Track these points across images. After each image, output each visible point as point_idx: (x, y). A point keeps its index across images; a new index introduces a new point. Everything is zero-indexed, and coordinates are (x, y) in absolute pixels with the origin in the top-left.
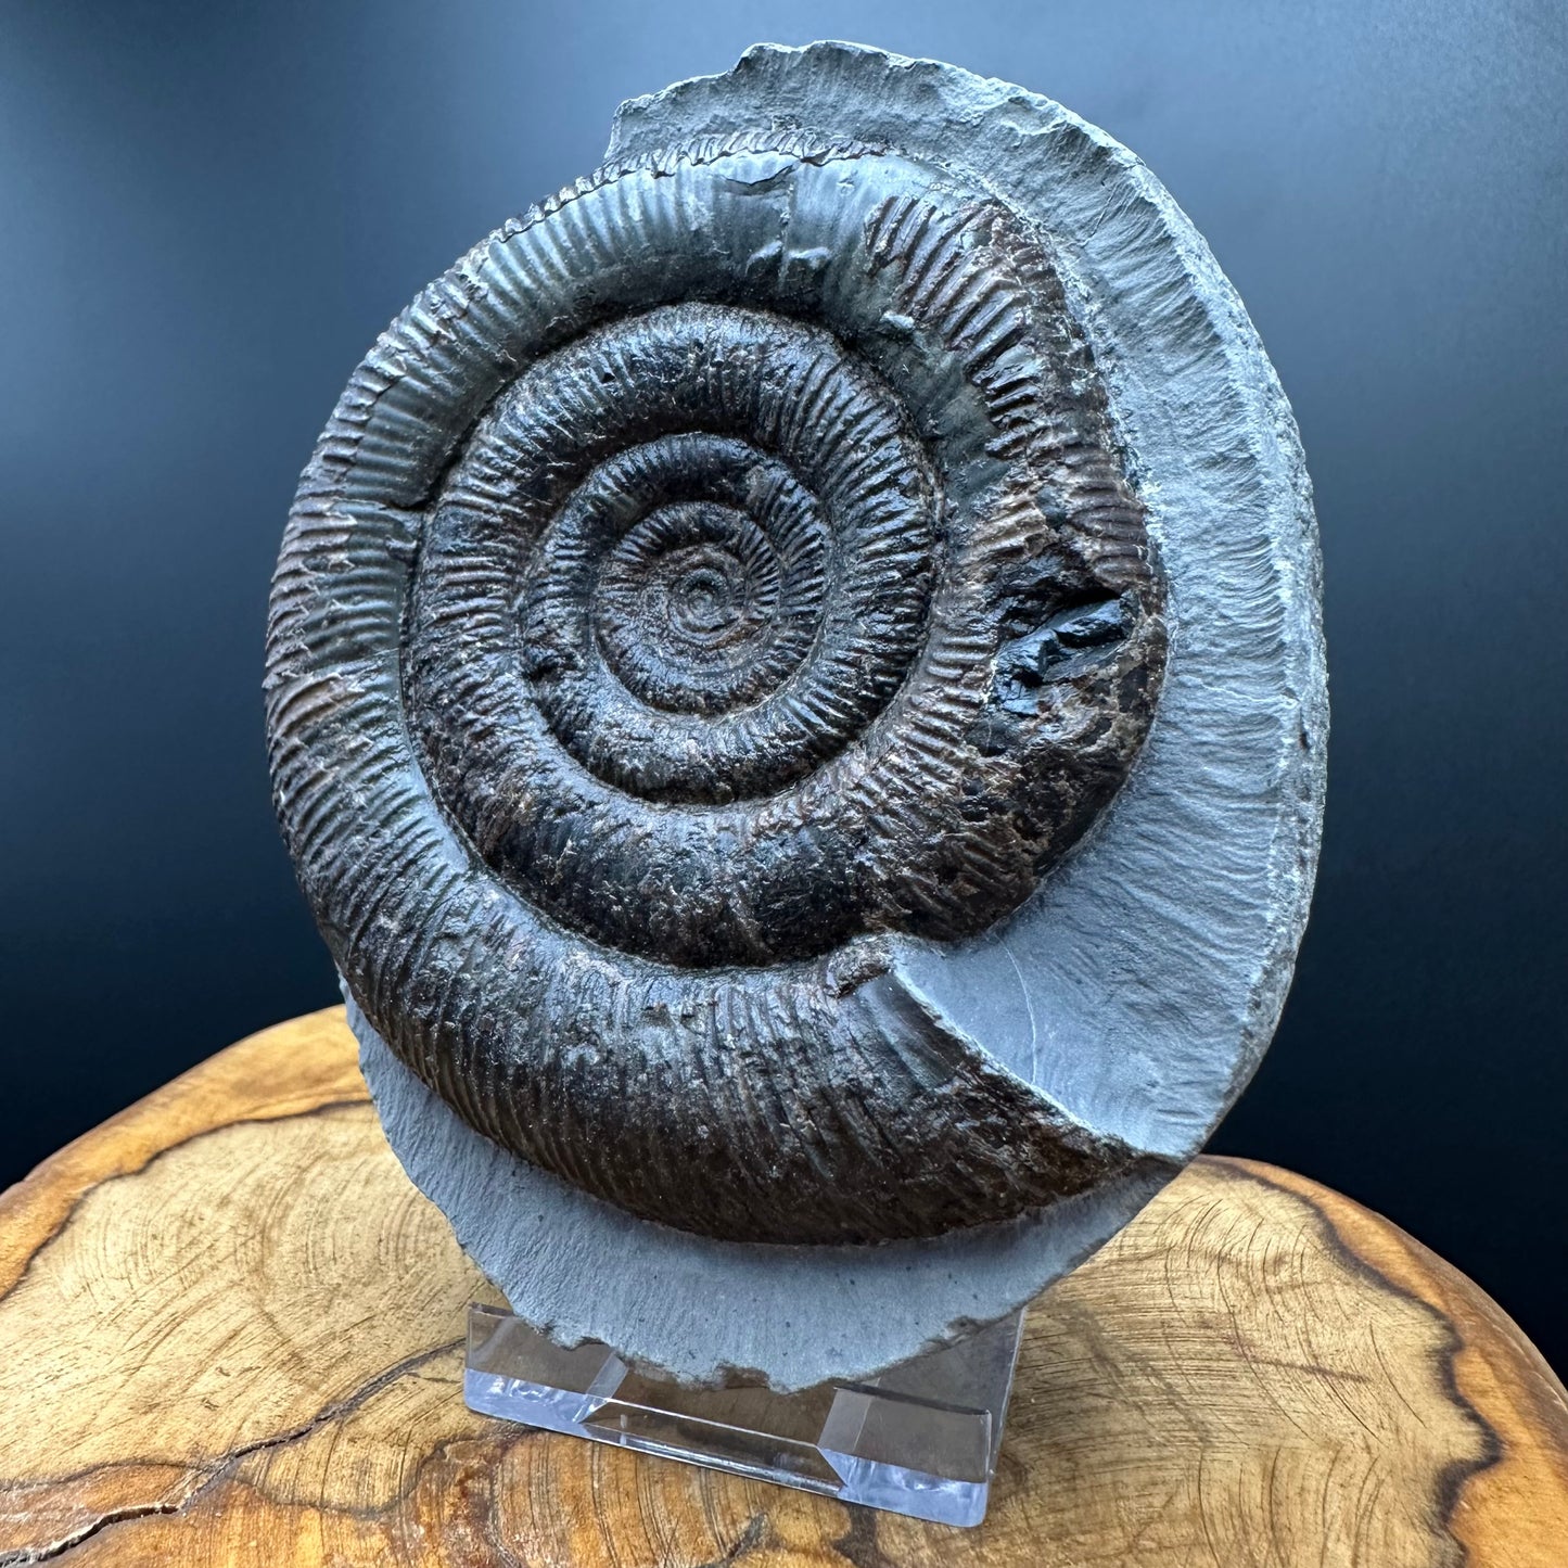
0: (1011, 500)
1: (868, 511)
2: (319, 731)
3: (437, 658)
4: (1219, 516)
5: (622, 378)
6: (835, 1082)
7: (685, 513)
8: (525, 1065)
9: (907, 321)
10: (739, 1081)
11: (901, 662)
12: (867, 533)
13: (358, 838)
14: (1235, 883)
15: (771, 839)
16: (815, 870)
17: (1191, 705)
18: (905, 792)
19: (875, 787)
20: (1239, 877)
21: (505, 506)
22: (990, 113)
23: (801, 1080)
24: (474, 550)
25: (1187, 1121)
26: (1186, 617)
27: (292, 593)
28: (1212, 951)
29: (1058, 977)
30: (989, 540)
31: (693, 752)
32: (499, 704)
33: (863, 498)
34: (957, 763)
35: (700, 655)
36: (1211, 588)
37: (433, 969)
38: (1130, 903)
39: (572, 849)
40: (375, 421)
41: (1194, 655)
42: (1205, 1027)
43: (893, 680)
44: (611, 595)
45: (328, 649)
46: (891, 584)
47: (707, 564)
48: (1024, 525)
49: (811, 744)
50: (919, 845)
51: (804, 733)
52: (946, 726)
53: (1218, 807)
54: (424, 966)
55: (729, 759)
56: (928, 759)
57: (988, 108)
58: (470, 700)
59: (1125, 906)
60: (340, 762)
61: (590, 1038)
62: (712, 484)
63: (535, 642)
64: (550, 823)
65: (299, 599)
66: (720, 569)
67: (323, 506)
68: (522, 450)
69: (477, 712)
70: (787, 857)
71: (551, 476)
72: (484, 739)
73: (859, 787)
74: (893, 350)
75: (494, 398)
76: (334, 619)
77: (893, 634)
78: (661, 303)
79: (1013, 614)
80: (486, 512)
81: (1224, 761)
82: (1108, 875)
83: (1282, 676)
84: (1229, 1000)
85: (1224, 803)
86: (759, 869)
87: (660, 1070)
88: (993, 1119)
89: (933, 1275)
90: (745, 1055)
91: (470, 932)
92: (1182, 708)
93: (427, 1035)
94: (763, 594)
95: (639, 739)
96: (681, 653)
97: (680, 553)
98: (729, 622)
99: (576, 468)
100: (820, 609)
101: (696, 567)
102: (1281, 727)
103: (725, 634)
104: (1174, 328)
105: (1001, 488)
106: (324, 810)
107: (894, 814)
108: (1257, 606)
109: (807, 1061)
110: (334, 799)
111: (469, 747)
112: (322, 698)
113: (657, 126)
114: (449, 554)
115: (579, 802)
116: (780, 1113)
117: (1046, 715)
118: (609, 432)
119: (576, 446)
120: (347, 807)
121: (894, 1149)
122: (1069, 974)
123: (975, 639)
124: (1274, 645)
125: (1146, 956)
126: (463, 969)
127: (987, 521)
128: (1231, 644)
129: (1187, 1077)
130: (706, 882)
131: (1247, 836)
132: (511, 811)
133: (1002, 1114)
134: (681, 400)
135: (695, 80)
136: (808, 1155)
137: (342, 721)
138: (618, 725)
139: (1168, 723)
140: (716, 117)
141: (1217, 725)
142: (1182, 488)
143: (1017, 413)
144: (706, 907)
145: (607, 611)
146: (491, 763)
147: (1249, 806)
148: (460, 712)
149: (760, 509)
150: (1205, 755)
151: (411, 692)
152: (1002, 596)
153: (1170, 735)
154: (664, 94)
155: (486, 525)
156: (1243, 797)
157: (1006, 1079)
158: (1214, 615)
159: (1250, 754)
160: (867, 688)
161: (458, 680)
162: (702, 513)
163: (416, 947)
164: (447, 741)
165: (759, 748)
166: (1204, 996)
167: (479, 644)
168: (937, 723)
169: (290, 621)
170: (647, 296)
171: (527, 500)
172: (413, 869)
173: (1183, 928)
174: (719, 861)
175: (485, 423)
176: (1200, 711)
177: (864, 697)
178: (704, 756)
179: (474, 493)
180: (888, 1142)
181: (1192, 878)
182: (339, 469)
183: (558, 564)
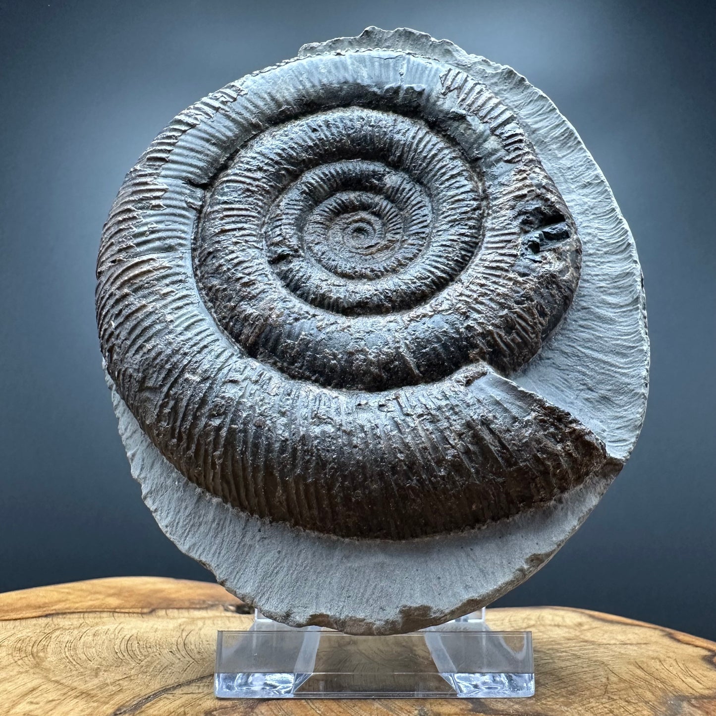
0: (518, 177)
1: (451, 185)
2: (143, 285)
3: (218, 251)
4: (592, 204)
5: (322, 131)
6: (475, 417)
7: (352, 195)
8: (287, 440)
9: (462, 112)
10: (419, 428)
11: (472, 247)
14: (625, 340)
15: (418, 321)
16: (444, 332)
17: (593, 273)
18: (486, 294)
19: (470, 293)
20: (626, 337)
21: (257, 183)
23: (454, 423)
24: (240, 201)
25: (622, 444)
26: (585, 240)
28: (620, 370)
30: (510, 193)
32: (256, 271)
33: (448, 180)
34: (510, 279)
35: (361, 257)
36: (593, 230)
37: (223, 398)
38: (580, 354)
39: (306, 336)
40: (180, 143)
41: (590, 255)
42: (622, 403)
43: (469, 254)
45: (150, 246)
46: (466, 213)
47: (362, 220)
48: (526, 186)
49: (433, 281)
50: (495, 315)
51: (429, 277)
52: (502, 265)
53: (611, 312)
54: (216, 397)
56: (495, 279)
58: (239, 268)
59: (578, 357)
60: (155, 300)
61: (328, 421)
62: (367, 181)
63: (275, 245)
64: (290, 324)
65: (129, 223)
66: (369, 223)
67: (148, 180)
68: (268, 158)
69: (244, 274)
70: (428, 328)
71: (283, 172)
72: (249, 286)
73: (461, 295)
74: (456, 124)
75: (248, 141)
76: (153, 232)
77: (468, 234)
79: (524, 222)
80: (248, 184)
81: (611, 294)
83: (631, 256)
84: (632, 387)
85: (613, 310)
86: (414, 335)
87: (372, 429)
88: (552, 430)
89: (514, 537)
90: (421, 416)
91: (245, 379)
92: (589, 274)
93: (217, 436)
94: (394, 230)
96: (351, 257)
97: (347, 215)
98: (376, 244)
99: (297, 170)
100: (427, 230)
102: (635, 275)
103: (375, 248)
105: (513, 173)
106: (146, 324)
107: (481, 303)
108: (614, 234)
109: (456, 413)
110: (153, 318)
111: (240, 290)
112: (146, 268)
114: (225, 203)
115: (306, 315)
116: (445, 440)
117: (544, 261)
118: (315, 155)
119: (297, 160)
120: (161, 322)
121: (507, 449)
123: (510, 231)
124: (625, 246)
125: (590, 377)
126: (242, 397)
127: (509, 186)
128: (605, 250)
129: (618, 426)
130: (385, 343)
131: (626, 321)
132: (266, 319)
133: (557, 428)
136: (462, 460)
137: (158, 280)
138: (326, 280)
139: (584, 280)
141: (605, 280)
142: (573, 196)
143: (517, 145)
144: (387, 354)
146: (253, 298)
147: (624, 309)
148: (233, 273)
150: (602, 292)
151: (198, 272)
152: (519, 215)
153: (586, 285)
155: (248, 190)
156: (622, 307)
157: (558, 408)
158: (596, 239)
159: (621, 290)
160: (458, 256)
161: (233, 259)
162: (360, 196)
163: (211, 388)
164: (225, 290)
165: (406, 284)
166: (620, 390)
167: (244, 244)
168: (498, 264)
169: (123, 233)
171: (270, 182)
172: (206, 350)
173: (604, 362)
174: (391, 334)
176: (597, 275)
177: (457, 260)
178: (376, 290)
179: (241, 176)
180: (503, 446)
181: (606, 342)
182: (158, 163)
183: (287, 211)
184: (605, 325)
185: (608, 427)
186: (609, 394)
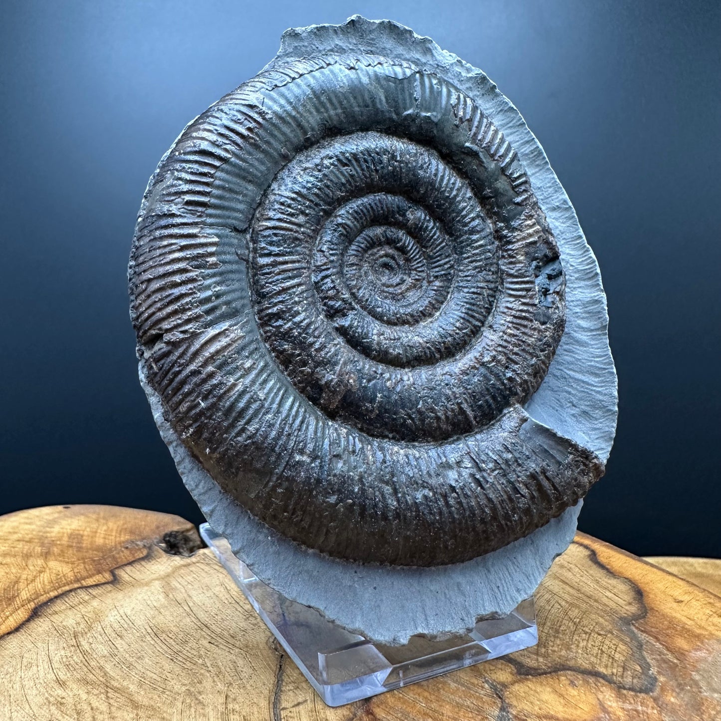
0: (529, 222)
1: (473, 228)
2: (226, 361)
3: (284, 312)
4: (562, 229)
5: (353, 165)
6: (537, 469)
7: (379, 231)
8: (397, 508)
9: (475, 148)
10: (496, 483)
12: (474, 237)
13: (269, 416)
14: (597, 362)
15: (469, 374)
16: (493, 384)
17: (570, 299)
18: (519, 345)
20: (598, 359)
21: (303, 229)
22: (452, 64)
23: (519, 474)
24: (291, 252)
25: (601, 452)
27: (184, 283)
28: (594, 388)
29: (551, 410)
30: (524, 238)
31: (421, 341)
32: (323, 332)
33: (470, 222)
34: (535, 329)
35: (394, 297)
37: (335, 475)
38: (567, 376)
39: (381, 398)
40: (217, 182)
42: (598, 417)
43: (493, 299)
44: (353, 272)
45: (218, 313)
46: (489, 258)
47: (386, 255)
48: (537, 232)
49: (471, 330)
50: (528, 365)
52: (527, 315)
53: (585, 336)
54: (328, 475)
55: (439, 342)
56: (523, 330)
57: (451, 62)
58: (309, 332)
59: (565, 378)
60: (242, 376)
61: (424, 485)
62: (392, 217)
63: (331, 298)
64: (365, 387)
65: (190, 286)
66: (393, 258)
67: (194, 231)
68: (308, 200)
69: (315, 337)
70: (479, 380)
71: (321, 214)
72: (322, 350)
73: (499, 345)
74: (469, 159)
76: (218, 296)
77: (493, 280)
78: (358, 131)
79: (536, 268)
80: (295, 232)
81: (583, 318)
82: (558, 367)
83: (598, 284)
84: (606, 404)
85: (586, 334)
86: (470, 389)
87: (462, 489)
88: (582, 467)
90: (493, 470)
91: (344, 451)
94: (419, 267)
95: (394, 340)
96: (386, 298)
97: (375, 250)
98: (403, 281)
99: (331, 210)
100: (452, 271)
101: (381, 257)
102: (602, 303)
103: (404, 287)
104: (529, 158)
105: (523, 217)
106: (241, 405)
107: (516, 354)
108: (583, 261)
109: (519, 465)
110: (247, 397)
111: (316, 356)
112: (224, 341)
113: (306, 44)
114: (277, 255)
115: (375, 375)
116: (516, 491)
117: (554, 306)
118: (347, 192)
119: (333, 199)
120: (255, 401)
121: (558, 491)
122: (553, 408)
123: (528, 279)
124: (592, 274)
125: (574, 395)
126: (348, 471)
127: (521, 231)
128: (576, 275)
129: (597, 436)
130: (448, 399)
131: (597, 345)
132: (347, 385)
133: (585, 465)
134: (382, 177)
135: (326, 25)
136: (529, 505)
137: (238, 353)
138: (383, 334)
140: (337, 45)
141: (578, 305)
143: (523, 188)
144: (453, 410)
145: (353, 280)
146: (329, 362)
147: (595, 333)
148: (304, 338)
149: (415, 229)
150: (577, 317)
152: (532, 261)
154: (309, 28)
155: (296, 239)
156: (592, 331)
157: (587, 449)
159: (591, 315)
160: (486, 303)
161: (301, 322)
162: (385, 231)
163: (321, 467)
164: (299, 355)
165: (451, 335)
166: (596, 405)
167: (305, 302)
168: (524, 314)
169: (188, 299)
170: (352, 127)
171: (312, 225)
173: (584, 382)
174: (450, 389)
175: (275, 186)
176: (573, 301)
177: (487, 308)
178: (427, 343)
179: (286, 222)
180: (555, 488)
181: (583, 363)
182: (200, 209)
183: (332, 258)
184: (581, 348)
185: (590, 438)
186: (587, 409)
